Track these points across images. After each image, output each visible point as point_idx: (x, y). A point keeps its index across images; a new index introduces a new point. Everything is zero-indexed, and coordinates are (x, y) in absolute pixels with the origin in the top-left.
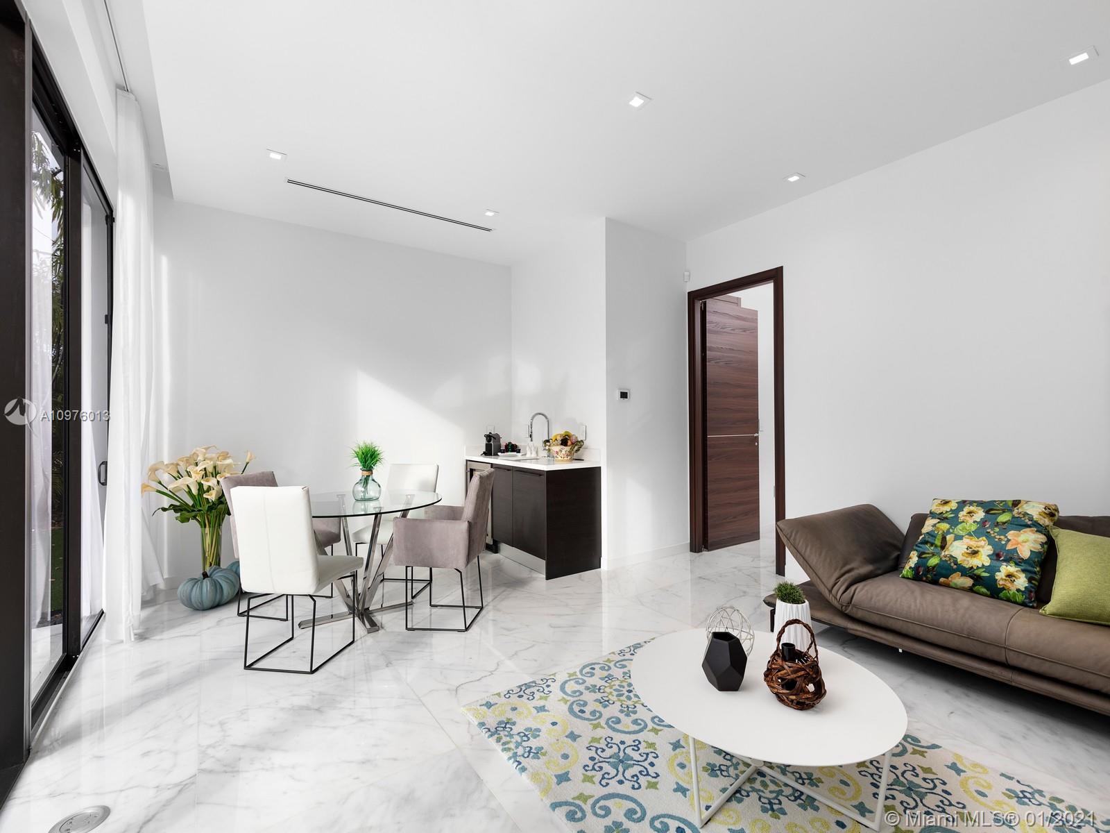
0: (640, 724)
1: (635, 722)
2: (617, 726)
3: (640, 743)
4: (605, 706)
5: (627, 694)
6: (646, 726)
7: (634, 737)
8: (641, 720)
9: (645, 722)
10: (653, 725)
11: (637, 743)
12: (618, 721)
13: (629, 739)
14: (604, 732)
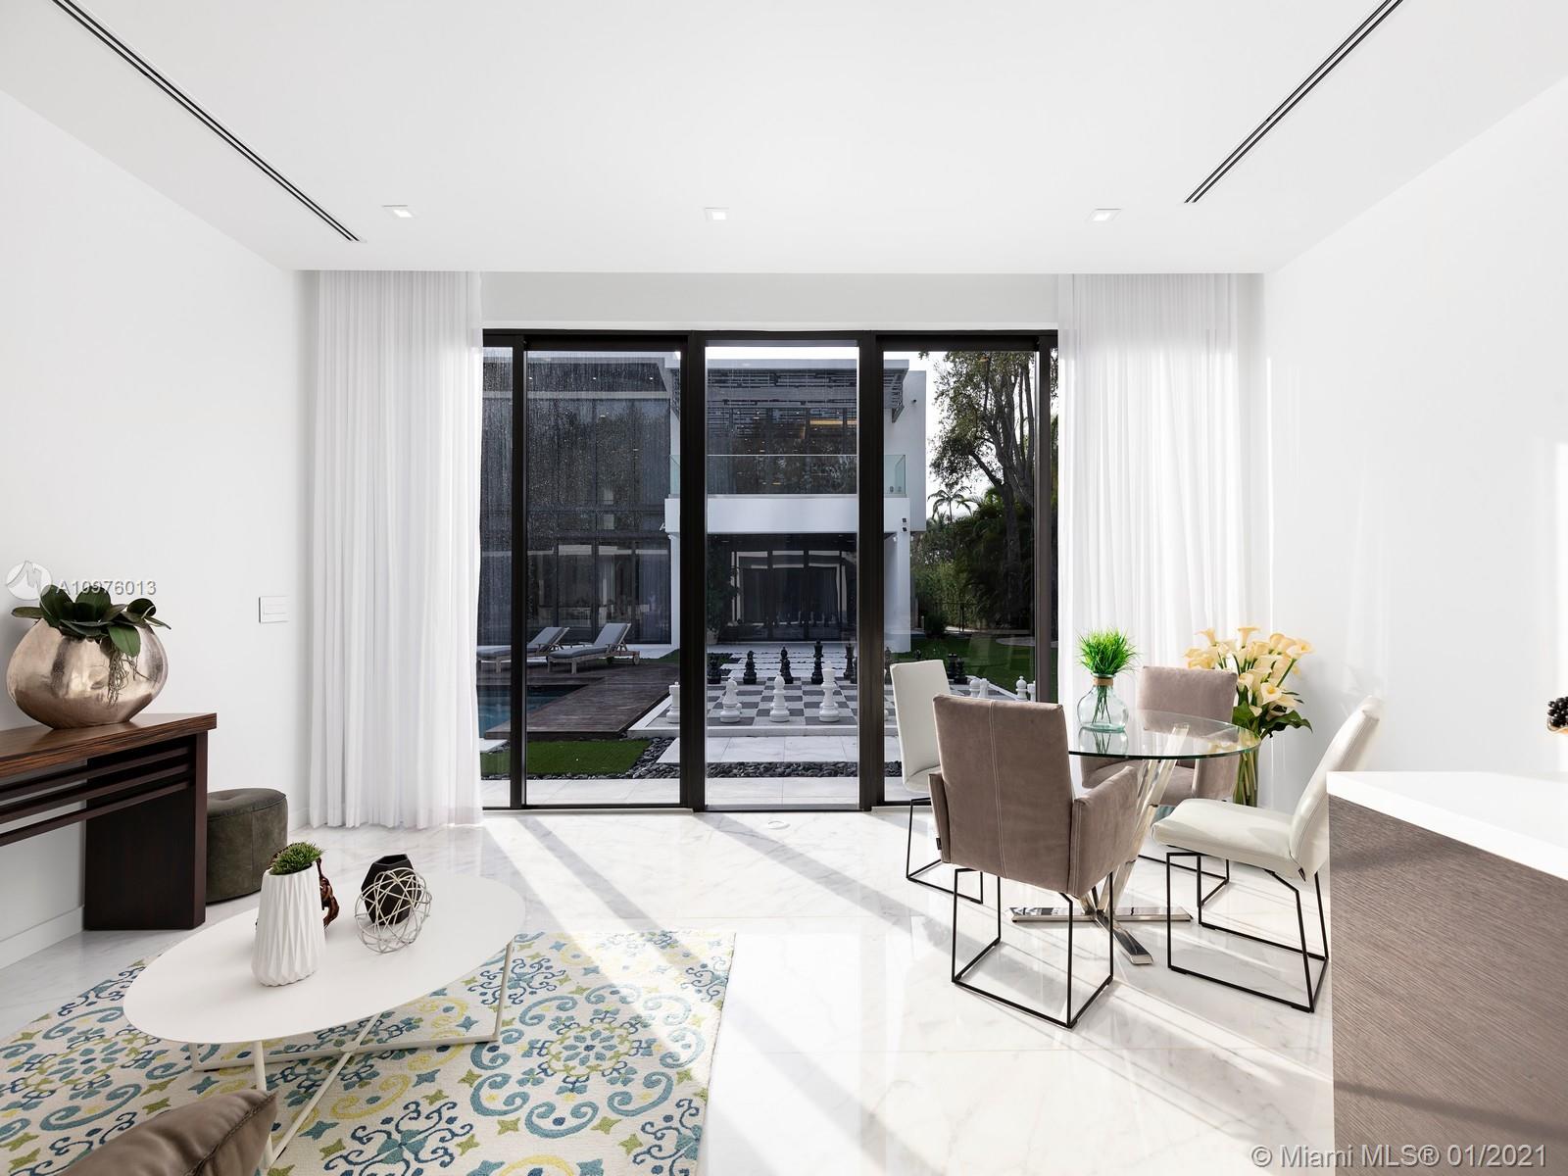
0: (531, 1019)
1: (540, 1018)
2: (557, 1002)
3: (514, 1003)
4: (596, 1012)
5: (589, 1042)
6: (522, 1021)
7: (526, 1005)
8: (535, 1024)
9: (527, 1024)
10: (514, 1027)
11: (516, 1001)
12: (560, 1008)
13: (529, 1000)
14: (564, 990)
